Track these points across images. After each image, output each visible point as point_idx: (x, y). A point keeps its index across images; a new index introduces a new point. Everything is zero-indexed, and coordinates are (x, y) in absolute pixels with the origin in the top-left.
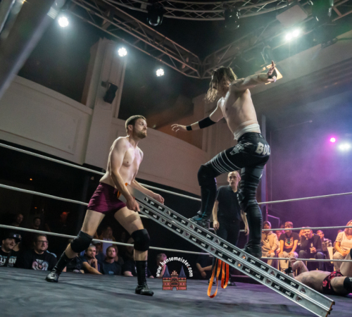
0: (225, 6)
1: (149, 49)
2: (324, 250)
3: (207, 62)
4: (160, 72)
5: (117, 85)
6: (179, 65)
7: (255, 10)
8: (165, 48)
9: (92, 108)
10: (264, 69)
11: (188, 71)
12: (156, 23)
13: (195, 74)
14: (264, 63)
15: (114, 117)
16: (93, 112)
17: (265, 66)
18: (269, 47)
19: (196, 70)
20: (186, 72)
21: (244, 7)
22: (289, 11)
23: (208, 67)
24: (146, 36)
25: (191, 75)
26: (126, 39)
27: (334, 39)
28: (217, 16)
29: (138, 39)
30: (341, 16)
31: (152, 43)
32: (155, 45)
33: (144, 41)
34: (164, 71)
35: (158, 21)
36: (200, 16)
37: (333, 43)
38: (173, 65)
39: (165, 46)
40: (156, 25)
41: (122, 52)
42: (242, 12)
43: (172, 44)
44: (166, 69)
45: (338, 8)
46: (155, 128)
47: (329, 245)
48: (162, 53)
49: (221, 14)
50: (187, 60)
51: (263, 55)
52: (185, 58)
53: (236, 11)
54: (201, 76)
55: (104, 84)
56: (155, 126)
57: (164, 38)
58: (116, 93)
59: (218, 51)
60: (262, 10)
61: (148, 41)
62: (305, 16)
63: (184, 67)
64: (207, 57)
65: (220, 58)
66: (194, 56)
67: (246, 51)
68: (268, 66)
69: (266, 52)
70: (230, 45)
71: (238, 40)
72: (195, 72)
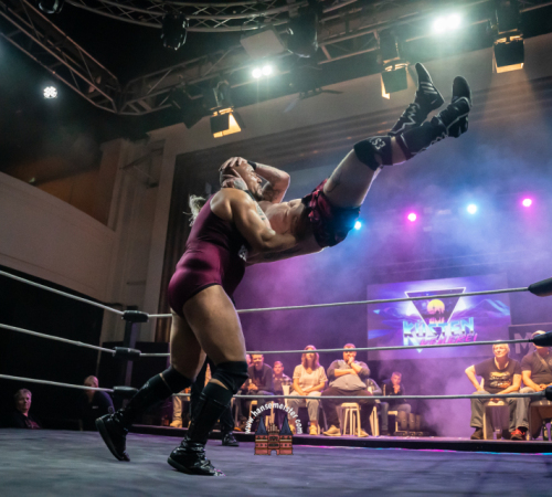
0: (167, 7)
1: (36, 49)
2: (276, 389)
3: (130, 89)
4: (50, 92)
6: (84, 87)
7: (212, 24)
8: (64, 54)
10: (216, 114)
11: (99, 98)
12: (52, 9)
13: (109, 105)
14: (216, 105)
17: (217, 110)
18: (226, 82)
19: (111, 100)
20: (92, 99)
21: (195, 16)
22: (259, 36)
23: (130, 97)
24: (32, 27)
25: (103, 105)
27: (317, 90)
28: (153, 21)
29: (17, 29)
30: (329, 59)
31: (42, 40)
32: (48, 45)
33: (29, 35)
34: (58, 90)
35: (56, 6)
36: (127, 14)
37: (316, 93)
38: (74, 85)
39: (64, 50)
40: (51, 12)
42: (193, 23)
43: (77, 49)
44: (61, 87)
45: (328, 47)
46: (34, 184)
47: (285, 382)
48: (57, 61)
49: (160, 18)
50: (99, 81)
51: (216, 94)
52: (96, 77)
53: (183, 19)
54: (118, 109)
56: (33, 180)
57: (64, 38)
59: (148, 76)
60: (221, 26)
61: (35, 36)
62: (281, 48)
63: (91, 90)
64: (132, 82)
65: (152, 87)
66: (110, 77)
67: (192, 83)
68: (222, 112)
69: (220, 89)
70: (170, 70)
71: (183, 64)
72: (110, 103)
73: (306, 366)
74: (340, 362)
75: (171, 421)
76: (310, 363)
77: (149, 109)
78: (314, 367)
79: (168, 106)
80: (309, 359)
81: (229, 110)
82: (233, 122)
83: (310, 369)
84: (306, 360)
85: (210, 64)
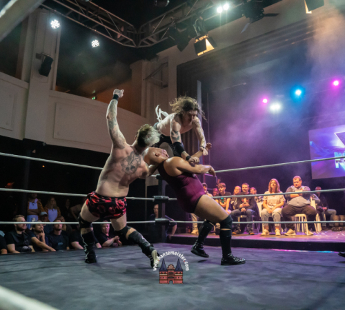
3: (142, 31)
4: (95, 43)
5: (52, 56)
6: (114, 35)
8: (99, 17)
9: (28, 81)
10: (197, 40)
11: (124, 40)
13: (131, 43)
15: (51, 89)
16: (29, 85)
17: (198, 38)
18: (202, 19)
19: (132, 40)
20: (121, 42)
23: (143, 37)
24: (78, 5)
25: (127, 44)
26: (58, 10)
29: (70, 10)
31: (86, 14)
32: (89, 15)
33: (77, 12)
34: (99, 41)
38: (109, 35)
41: (55, 24)
43: (106, 13)
44: (102, 39)
48: (96, 23)
50: (122, 30)
51: (195, 28)
52: (121, 27)
54: (137, 45)
55: (38, 56)
57: (98, 8)
58: (52, 66)
59: (152, 21)
61: (81, 12)
63: (119, 36)
64: (143, 25)
65: (155, 27)
66: (129, 25)
67: (179, 22)
68: (201, 39)
69: (198, 25)
70: (164, 15)
71: (172, 10)
72: (131, 42)
73: (271, 192)
74: (292, 187)
75: (192, 231)
76: (273, 190)
77: (155, 42)
78: (276, 191)
79: (167, 38)
80: (273, 187)
81: (205, 37)
82: (208, 44)
83: (273, 193)
84: (271, 188)
85: (189, 7)
